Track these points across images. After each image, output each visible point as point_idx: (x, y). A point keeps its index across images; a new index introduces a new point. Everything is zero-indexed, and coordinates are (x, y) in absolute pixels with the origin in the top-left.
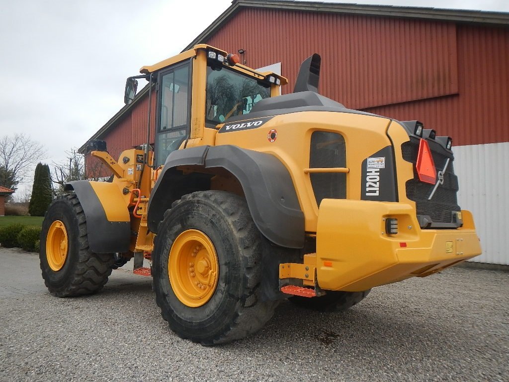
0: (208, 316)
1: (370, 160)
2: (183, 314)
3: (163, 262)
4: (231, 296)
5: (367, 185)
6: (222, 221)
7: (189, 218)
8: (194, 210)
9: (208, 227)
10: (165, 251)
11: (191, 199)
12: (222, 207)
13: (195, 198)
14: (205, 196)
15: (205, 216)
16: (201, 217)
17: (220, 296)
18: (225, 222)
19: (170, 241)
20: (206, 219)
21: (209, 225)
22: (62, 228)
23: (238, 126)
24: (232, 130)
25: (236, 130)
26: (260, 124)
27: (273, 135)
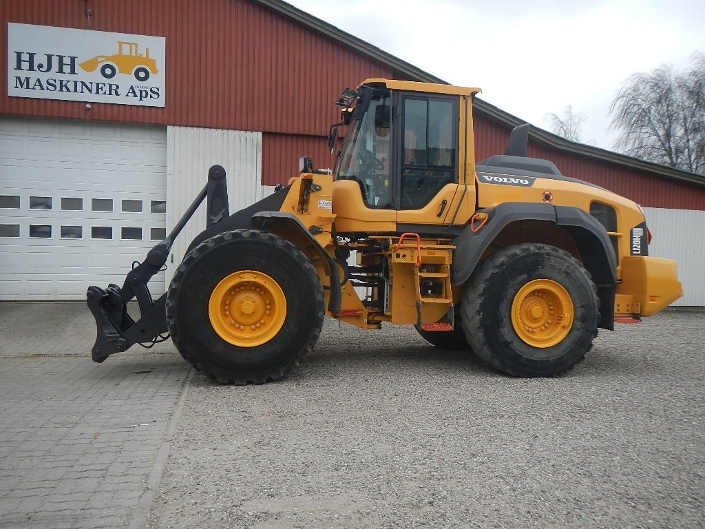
0: (564, 351)
1: (634, 229)
2: (536, 356)
3: (502, 311)
4: (587, 331)
5: (634, 246)
6: (577, 272)
7: (538, 268)
8: (544, 261)
9: (562, 277)
10: (505, 301)
11: (537, 251)
12: (573, 260)
13: (542, 251)
14: (553, 249)
15: (559, 266)
16: (553, 267)
17: (576, 333)
18: (580, 272)
19: (511, 291)
20: (560, 269)
21: (564, 275)
22: (260, 281)
23: (501, 180)
24: (497, 183)
25: (503, 183)
26: (527, 182)
27: (547, 197)
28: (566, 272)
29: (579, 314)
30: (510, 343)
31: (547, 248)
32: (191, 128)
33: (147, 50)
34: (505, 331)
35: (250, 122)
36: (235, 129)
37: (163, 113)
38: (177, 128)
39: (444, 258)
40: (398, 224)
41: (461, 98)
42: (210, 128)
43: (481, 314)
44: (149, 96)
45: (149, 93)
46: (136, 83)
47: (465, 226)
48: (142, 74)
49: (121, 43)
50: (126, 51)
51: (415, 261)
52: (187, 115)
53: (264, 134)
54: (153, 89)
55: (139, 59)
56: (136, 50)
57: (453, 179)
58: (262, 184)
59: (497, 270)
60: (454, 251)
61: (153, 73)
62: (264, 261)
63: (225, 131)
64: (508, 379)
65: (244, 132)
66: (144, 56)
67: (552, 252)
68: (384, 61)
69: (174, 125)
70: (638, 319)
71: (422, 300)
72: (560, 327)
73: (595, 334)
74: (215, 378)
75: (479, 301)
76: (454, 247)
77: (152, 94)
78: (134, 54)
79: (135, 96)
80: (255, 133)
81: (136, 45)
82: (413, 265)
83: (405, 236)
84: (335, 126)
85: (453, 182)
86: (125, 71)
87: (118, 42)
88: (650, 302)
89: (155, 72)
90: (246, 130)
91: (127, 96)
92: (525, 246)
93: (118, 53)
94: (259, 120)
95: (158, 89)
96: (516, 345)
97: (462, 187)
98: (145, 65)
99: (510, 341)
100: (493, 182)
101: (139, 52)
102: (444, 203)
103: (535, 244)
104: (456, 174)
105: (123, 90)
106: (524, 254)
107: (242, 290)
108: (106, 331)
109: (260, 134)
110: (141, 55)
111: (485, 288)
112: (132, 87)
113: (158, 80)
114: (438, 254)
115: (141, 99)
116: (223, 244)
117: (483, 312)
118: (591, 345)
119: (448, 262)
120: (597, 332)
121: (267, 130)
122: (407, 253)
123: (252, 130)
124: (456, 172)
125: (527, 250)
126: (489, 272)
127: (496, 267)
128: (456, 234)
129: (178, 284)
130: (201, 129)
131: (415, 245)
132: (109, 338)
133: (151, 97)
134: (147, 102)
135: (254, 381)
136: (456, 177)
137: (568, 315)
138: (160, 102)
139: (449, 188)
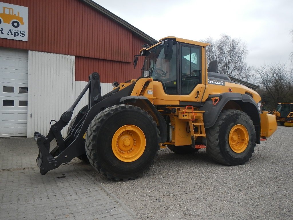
0: (246, 154)
1: (259, 103)
2: (237, 156)
3: (226, 139)
5: (259, 110)
7: (237, 120)
8: (239, 117)
9: (245, 123)
10: (227, 134)
11: (236, 113)
12: (248, 116)
13: (238, 113)
14: (241, 112)
15: (244, 119)
16: (242, 119)
17: (250, 146)
18: (250, 121)
19: (228, 130)
20: (244, 120)
21: (245, 122)
22: (134, 130)
23: (214, 83)
24: (213, 84)
25: (215, 84)
26: (223, 84)
27: (230, 90)
28: (246, 121)
29: (250, 138)
30: (229, 152)
31: (239, 112)
32: (40, 52)
33: (18, 12)
34: (227, 147)
35: (70, 51)
36: (62, 54)
37: (26, 44)
38: (33, 52)
39: (200, 116)
40: (180, 101)
41: (202, 47)
42: (51, 53)
43: (219, 140)
44: (19, 35)
45: (20, 34)
46: (12, 28)
47: (205, 102)
48: (16, 24)
49: (4, 8)
50: (7, 12)
51: (190, 118)
52: (39, 46)
53: (76, 57)
54: (22, 32)
55: (14, 16)
56: (13, 12)
57: (200, 82)
58: (75, 80)
59: (223, 121)
60: (204, 113)
61: (21, 24)
62: (136, 120)
63: (58, 55)
64: (228, 167)
65: (67, 55)
66: (17, 15)
67: (241, 113)
68: (130, 28)
69: (32, 50)
70: (266, 139)
71: (195, 135)
72: (244, 144)
73: (255, 146)
74: (114, 179)
75: (217, 135)
76: (204, 111)
77: (21, 35)
78: (11, 14)
79: (12, 34)
80: (72, 56)
81: (13, 9)
82: (189, 119)
83: (188, 107)
84: (136, 56)
85: (200, 83)
86: (7, 21)
87: (3, 7)
88: (270, 132)
89: (23, 23)
90: (68, 55)
91: (8, 34)
92: (232, 111)
93: (3, 13)
94: (74, 51)
95: (24, 32)
96: (231, 153)
97: (204, 85)
98: (17, 19)
99: (228, 151)
100: (211, 83)
101: (14, 13)
102: (198, 92)
103: (235, 110)
104: (201, 80)
105: (6, 31)
106: (232, 114)
107: (124, 134)
108: (48, 158)
109: (74, 57)
110: (15, 15)
111: (220, 129)
112: (10, 30)
113: (24, 28)
114: (198, 115)
115: (15, 37)
116: (117, 112)
117: (219, 139)
118: (254, 150)
119: (202, 118)
120: (255, 145)
121: (78, 55)
122: (187, 114)
123: (71, 55)
124: (201, 78)
125: (233, 112)
126: (221, 122)
127: (223, 120)
128: (201, 106)
129: (97, 133)
130: (46, 53)
131: (191, 111)
132: (51, 161)
133: (20, 36)
134: (18, 38)
135: (132, 179)
136: (201, 81)
137: (247, 139)
138: (25, 39)
139: (199, 86)
